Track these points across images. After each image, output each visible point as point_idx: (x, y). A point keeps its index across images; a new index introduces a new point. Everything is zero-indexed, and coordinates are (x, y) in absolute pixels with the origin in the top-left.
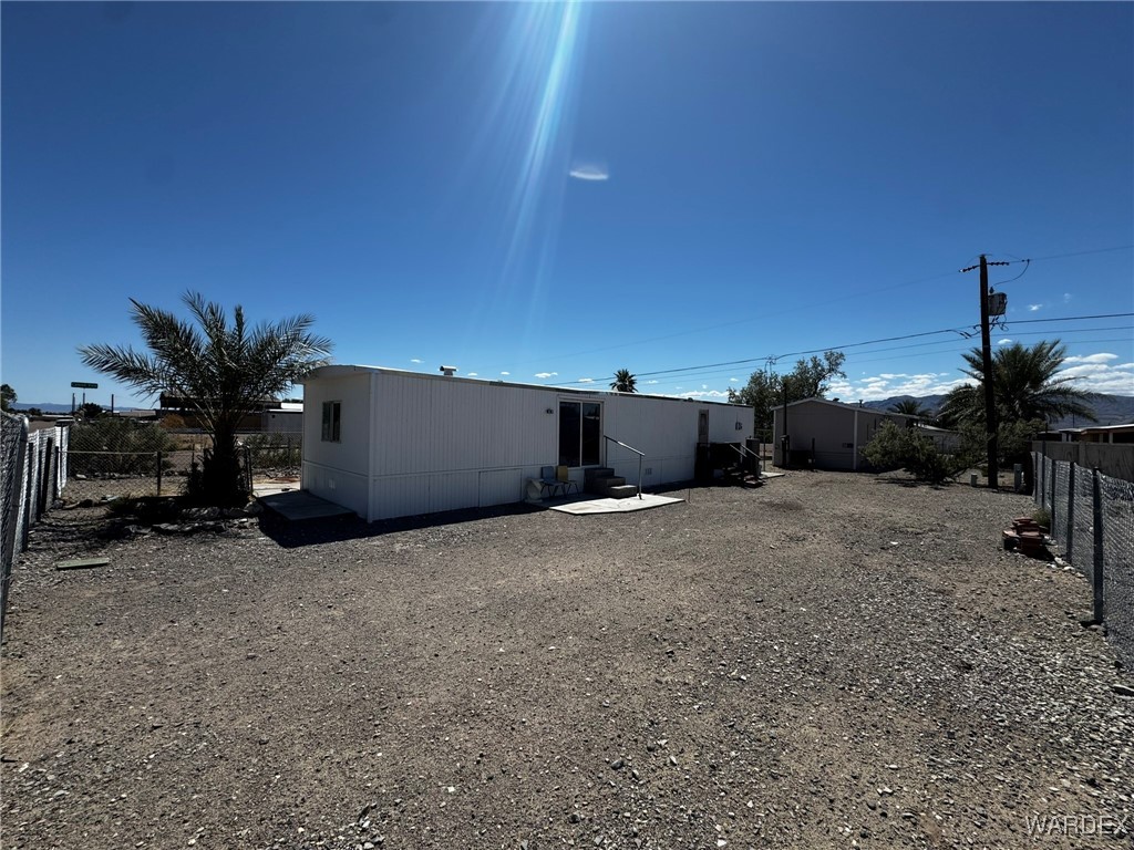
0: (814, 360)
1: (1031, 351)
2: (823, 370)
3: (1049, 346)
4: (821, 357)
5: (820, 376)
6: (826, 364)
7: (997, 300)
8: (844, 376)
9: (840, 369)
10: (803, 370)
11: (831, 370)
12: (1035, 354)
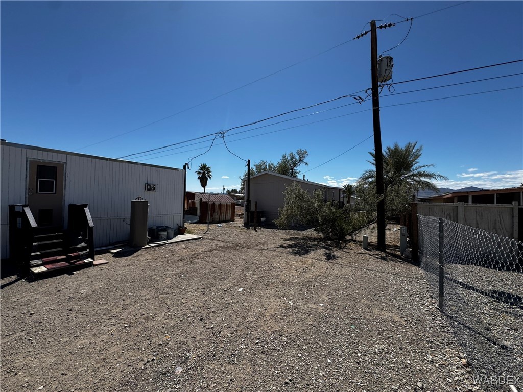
0: (291, 154)
1: (404, 149)
2: (296, 160)
3: (413, 145)
4: (295, 153)
5: (295, 165)
6: (297, 157)
7: (385, 62)
8: (307, 164)
9: (305, 160)
10: (285, 160)
11: (300, 161)
12: (406, 150)
